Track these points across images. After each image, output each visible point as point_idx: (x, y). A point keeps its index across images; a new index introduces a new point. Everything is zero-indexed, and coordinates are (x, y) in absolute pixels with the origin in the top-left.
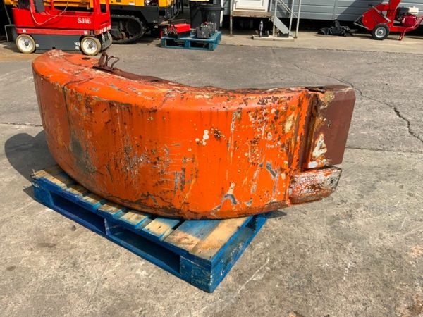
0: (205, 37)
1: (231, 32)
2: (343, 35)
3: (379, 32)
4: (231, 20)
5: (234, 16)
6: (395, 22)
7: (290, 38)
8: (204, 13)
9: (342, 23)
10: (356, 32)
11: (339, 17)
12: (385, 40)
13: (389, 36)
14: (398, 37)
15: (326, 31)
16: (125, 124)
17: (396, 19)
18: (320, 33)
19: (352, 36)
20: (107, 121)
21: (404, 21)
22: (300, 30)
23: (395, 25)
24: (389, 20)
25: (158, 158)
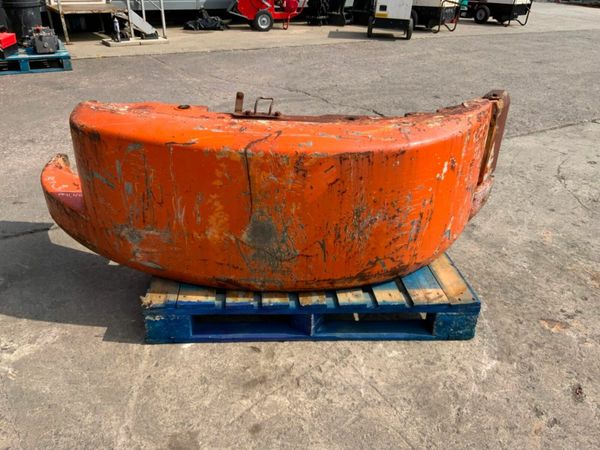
0: (51, 50)
1: (67, 39)
2: (219, 29)
3: (263, 23)
4: (63, 20)
5: (66, 13)
6: (276, 7)
7: (161, 39)
8: (13, 12)
9: (212, 12)
10: (231, 23)
11: (205, 4)
12: (271, 31)
13: (275, 25)
14: (281, 25)
15: (195, 25)
16: (361, 178)
17: (276, 4)
18: (187, 28)
19: (229, 28)
20: (331, 181)
21: (285, 5)
22: (168, 26)
23: (276, 10)
24: (269, 5)
25: (398, 210)
